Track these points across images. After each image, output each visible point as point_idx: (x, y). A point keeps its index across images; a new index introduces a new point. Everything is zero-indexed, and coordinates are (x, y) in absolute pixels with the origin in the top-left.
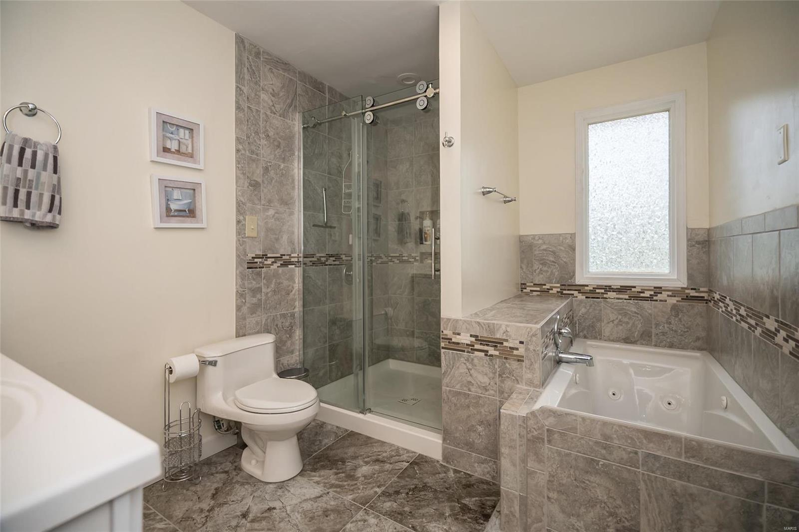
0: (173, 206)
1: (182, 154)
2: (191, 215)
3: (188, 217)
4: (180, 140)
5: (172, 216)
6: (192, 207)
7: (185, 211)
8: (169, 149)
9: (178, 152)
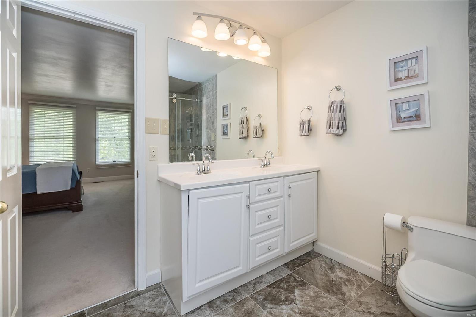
0: (403, 115)
1: (412, 78)
2: (418, 119)
3: (415, 120)
4: (409, 68)
5: (403, 122)
6: (418, 113)
7: (413, 117)
8: (401, 78)
9: (408, 77)
